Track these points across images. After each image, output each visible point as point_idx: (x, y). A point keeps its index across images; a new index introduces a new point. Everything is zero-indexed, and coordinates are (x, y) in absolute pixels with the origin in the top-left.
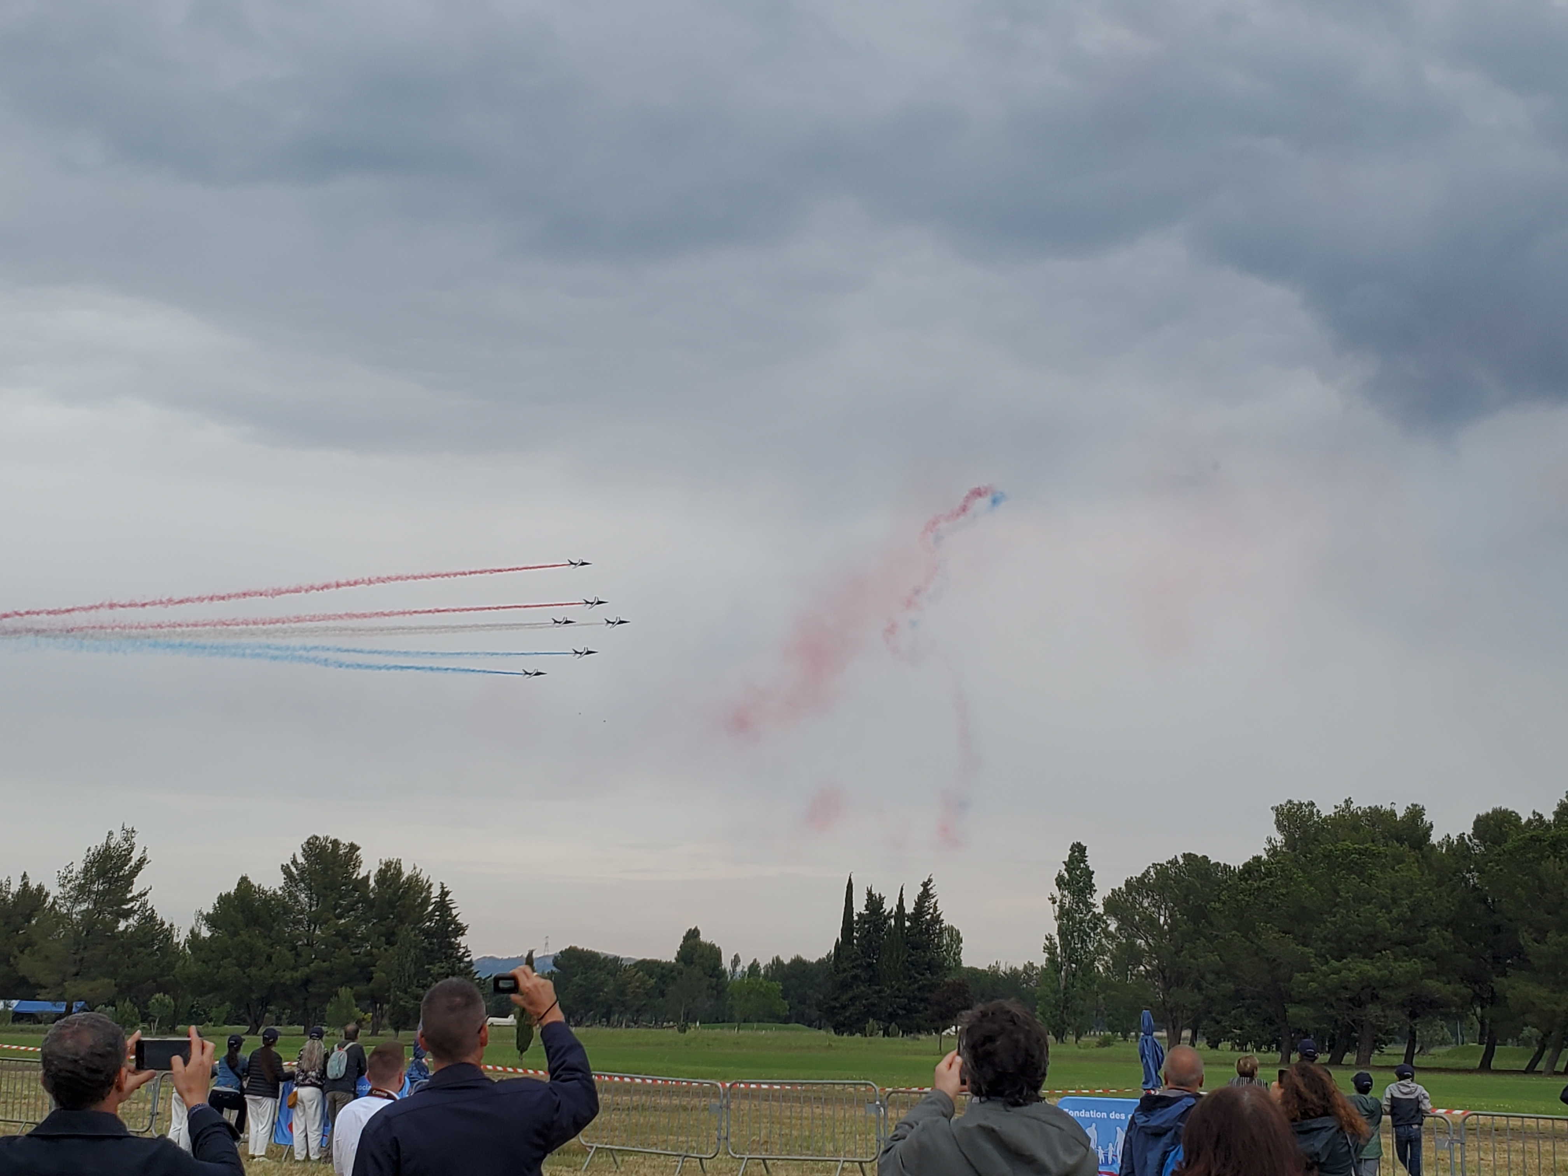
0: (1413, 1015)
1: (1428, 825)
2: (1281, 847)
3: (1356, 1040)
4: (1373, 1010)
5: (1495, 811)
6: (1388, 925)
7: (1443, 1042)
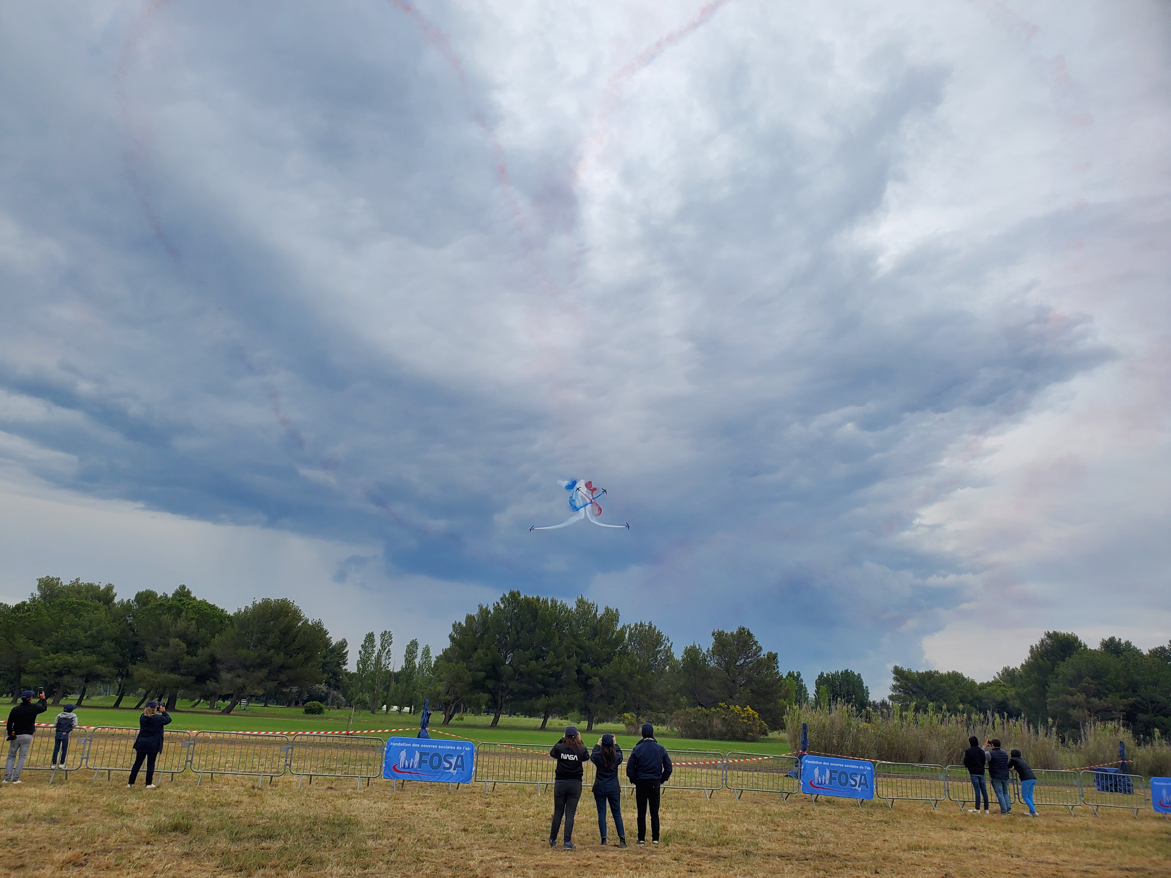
0: (87, 681)
1: (114, 594)
2: (38, 598)
3: (55, 692)
4: (66, 678)
5: (147, 591)
6: (84, 638)
7: (99, 694)
